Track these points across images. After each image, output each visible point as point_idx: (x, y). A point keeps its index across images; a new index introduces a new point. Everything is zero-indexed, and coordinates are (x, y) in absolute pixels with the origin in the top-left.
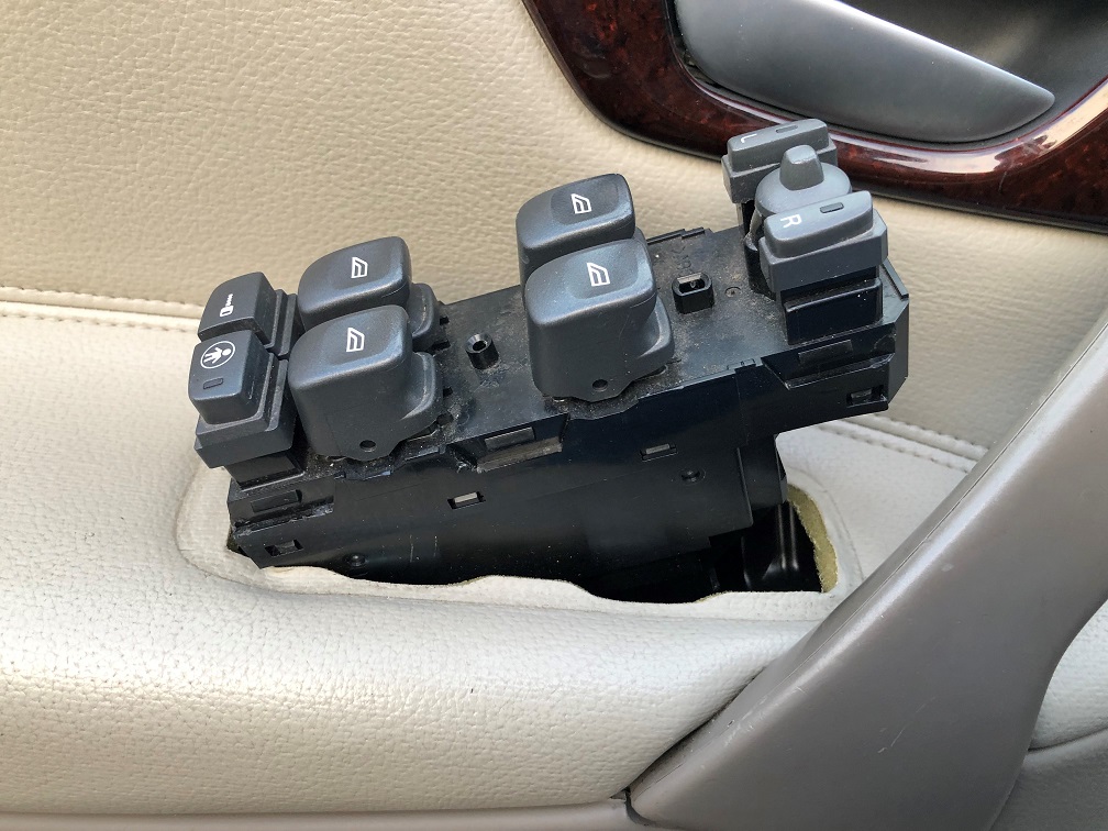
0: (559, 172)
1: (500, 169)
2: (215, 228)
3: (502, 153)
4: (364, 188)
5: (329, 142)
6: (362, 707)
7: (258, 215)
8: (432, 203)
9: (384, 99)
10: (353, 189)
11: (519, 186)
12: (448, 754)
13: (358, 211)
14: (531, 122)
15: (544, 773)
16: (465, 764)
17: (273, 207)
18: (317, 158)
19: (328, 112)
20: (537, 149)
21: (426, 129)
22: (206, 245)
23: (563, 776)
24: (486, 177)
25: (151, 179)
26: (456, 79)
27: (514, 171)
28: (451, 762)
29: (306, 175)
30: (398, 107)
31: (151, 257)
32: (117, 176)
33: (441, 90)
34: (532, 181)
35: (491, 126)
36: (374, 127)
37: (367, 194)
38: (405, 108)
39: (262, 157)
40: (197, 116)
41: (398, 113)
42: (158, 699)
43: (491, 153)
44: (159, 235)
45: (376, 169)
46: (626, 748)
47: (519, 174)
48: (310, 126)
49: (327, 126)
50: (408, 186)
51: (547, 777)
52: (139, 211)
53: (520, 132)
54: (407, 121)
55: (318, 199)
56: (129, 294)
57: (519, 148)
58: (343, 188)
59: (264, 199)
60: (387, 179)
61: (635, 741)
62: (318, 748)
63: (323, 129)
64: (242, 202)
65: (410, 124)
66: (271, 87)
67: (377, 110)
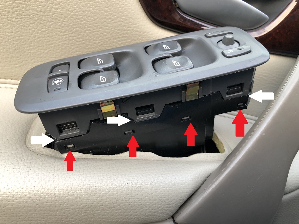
0: (141, 36)
1: (124, 35)
2: (36, 55)
3: (125, 30)
4: (83, 42)
5: (74, 26)
6: (93, 191)
7: (50, 51)
8: (104, 46)
9: (92, 13)
10: (80, 42)
11: (129, 41)
12: (121, 205)
13: (81, 49)
14: (134, 21)
15: (150, 210)
16: (126, 208)
17: (55, 48)
18: (70, 32)
19: (74, 17)
20: (135, 29)
21: (103, 22)
22: (33, 61)
23: (156, 210)
24: (120, 38)
25: (17, 38)
26: (113, 7)
27: (128, 36)
28: (121, 208)
29: (66, 37)
30: (95, 15)
31: (14, 65)
32: (6, 37)
33: (109, 10)
34: (133, 39)
35: (122, 22)
36: (88, 21)
37: (84, 43)
38: (98, 16)
39: (53, 31)
40: (33, 17)
41: (96, 17)
42: (23, 193)
43: (122, 30)
44: (18, 57)
45: (87, 35)
46: (174, 199)
47: (129, 37)
48: (69, 21)
49: (74, 21)
50: (97, 41)
51: (151, 211)
52: (12, 49)
53: (130, 24)
54: (98, 20)
55: (69, 45)
56: (6, 77)
57: (130, 29)
58: (77, 42)
59: (52, 45)
60: (90, 39)
61: (177, 197)
62: (78, 206)
63: (73, 22)
64: (46, 46)
65: (99, 21)
66: (58, 8)
67: (89, 16)
